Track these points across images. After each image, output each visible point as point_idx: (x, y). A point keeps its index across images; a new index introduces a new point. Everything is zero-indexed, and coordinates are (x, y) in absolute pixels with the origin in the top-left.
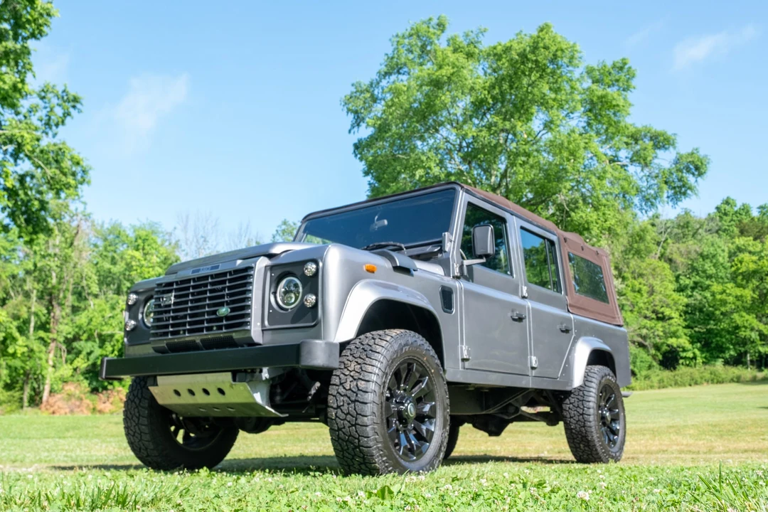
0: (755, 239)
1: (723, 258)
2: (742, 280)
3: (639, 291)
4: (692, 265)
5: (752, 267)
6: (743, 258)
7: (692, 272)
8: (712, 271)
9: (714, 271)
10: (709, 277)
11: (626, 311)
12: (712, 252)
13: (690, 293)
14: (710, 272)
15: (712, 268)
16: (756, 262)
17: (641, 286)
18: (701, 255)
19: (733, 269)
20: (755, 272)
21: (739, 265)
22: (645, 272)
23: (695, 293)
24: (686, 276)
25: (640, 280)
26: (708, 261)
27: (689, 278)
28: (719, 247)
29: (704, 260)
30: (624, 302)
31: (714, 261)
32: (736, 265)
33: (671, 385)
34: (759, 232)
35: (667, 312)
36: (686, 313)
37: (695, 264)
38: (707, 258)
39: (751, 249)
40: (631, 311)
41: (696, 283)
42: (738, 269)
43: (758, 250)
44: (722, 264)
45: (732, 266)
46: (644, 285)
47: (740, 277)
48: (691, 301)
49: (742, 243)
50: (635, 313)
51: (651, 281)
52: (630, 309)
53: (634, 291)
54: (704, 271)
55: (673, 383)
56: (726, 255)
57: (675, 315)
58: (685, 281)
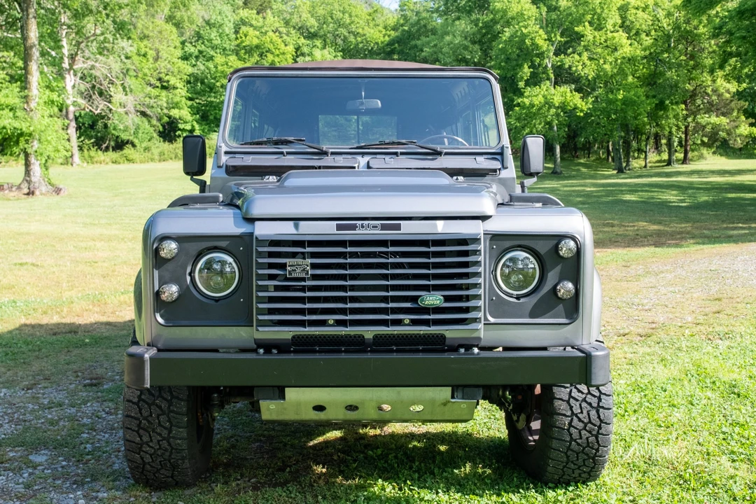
0: (258, 13)
1: (229, 29)
2: (245, 53)
3: (145, 55)
4: (198, 32)
5: (255, 41)
6: (248, 32)
7: (197, 41)
8: (217, 41)
9: (219, 42)
10: (214, 48)
11: (131, 76)
12: (220, 21)
13: (194, 63)
14: (215, 42)
15: (218, 38)
16: (258, 38)
17: (147, 50)
18: (208, 23)
19: (238, 41)
20: (257, 47)
21: (244, 38)
22: (151, 34)
23: (198, 63)
24: (191, 43)
25: (145, 42)
26: (215, 30)
27: (195, 46)
28: (227, 17)
29: (210, 28)
30: (129, 66)
31: (221, 31)
32: (241, 38)
33: (171, 159)
34: (261, 5)
35: (173, 81)
36: (189, 82)
37: (202, 32)
38: (214, 27)
39: (254, 22)
40: (136, 77)
41: (201, 52)
42: (242, 42)
43: (259, 24)
44: (227, 35)
45: (237, 38)
46: (150, 49)
47: (243, 51)
48: (195, 70)
49: (246, 15)
50: (139, 79)
51: (157, 45)
52: (135, 74)
53: (139, 55)
54: (210, 41)
55: (173, 156)
56: (231, 25)
57: (180, 85)
58: (190, 49)
